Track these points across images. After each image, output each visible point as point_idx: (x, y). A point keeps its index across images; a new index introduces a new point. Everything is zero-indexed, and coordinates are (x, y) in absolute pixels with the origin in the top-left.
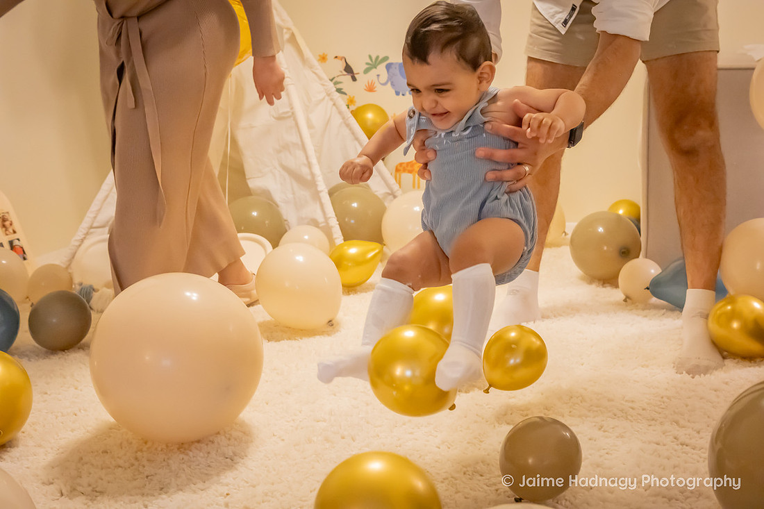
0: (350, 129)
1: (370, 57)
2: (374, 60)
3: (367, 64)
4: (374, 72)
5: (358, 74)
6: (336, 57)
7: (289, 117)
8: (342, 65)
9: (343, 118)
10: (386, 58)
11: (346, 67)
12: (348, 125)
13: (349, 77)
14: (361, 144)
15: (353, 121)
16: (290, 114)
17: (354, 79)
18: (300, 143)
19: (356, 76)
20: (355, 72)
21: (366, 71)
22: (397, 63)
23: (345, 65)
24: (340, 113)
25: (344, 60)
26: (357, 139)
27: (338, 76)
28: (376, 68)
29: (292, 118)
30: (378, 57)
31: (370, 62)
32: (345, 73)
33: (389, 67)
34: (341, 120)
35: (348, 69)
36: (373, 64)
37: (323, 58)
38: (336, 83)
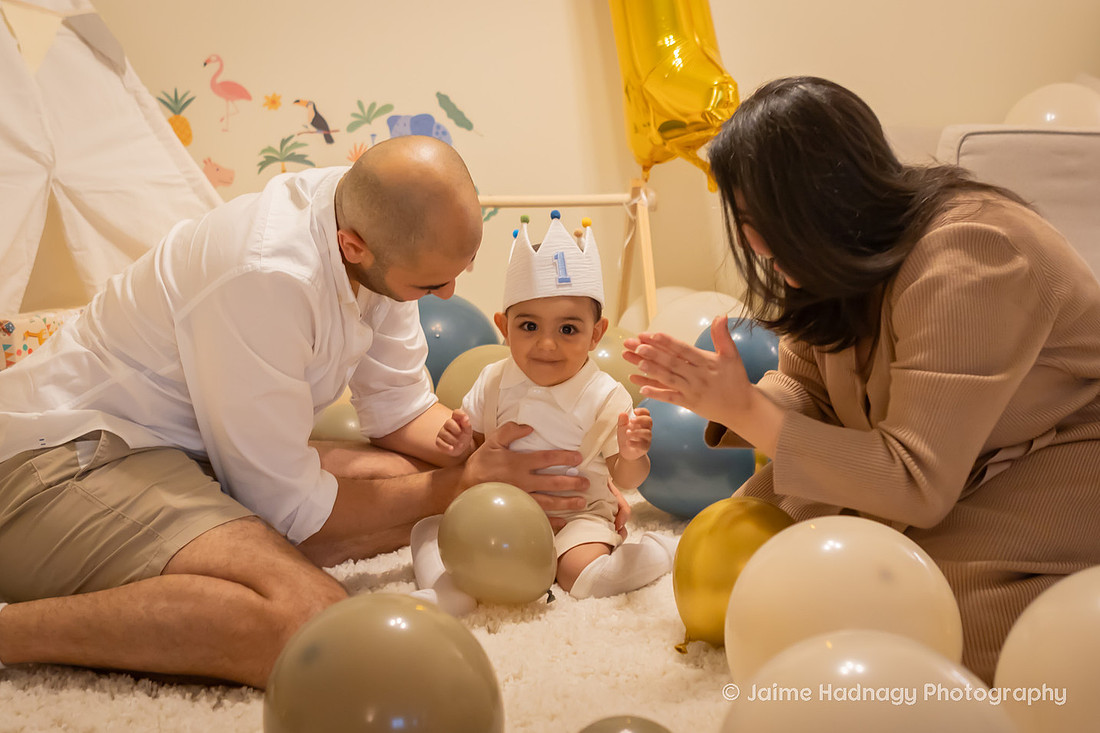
1: (360, 104)
2: (366, 110)
3: (354, 115)
4: (364, 131)
5: (337, 131)
6: (298, 101)
8: (307, 115)
10: (388, 108)
11: (314, 119)
13: (320, 136)
17: (329, 139)
19: (333, 135)
20: (331, 127)
21: (352, 128)
22: (406, 117)
23: (313, 115)
25: (311, 107)
27: (300, 134)
28: (370, 123)
30: (373, 105)
31: (359, 112)
32: (313, 129)
33: (392, 122)
35: (319, 123)
36: (364, 116)
37: (273, 102)
38: (296, 145)
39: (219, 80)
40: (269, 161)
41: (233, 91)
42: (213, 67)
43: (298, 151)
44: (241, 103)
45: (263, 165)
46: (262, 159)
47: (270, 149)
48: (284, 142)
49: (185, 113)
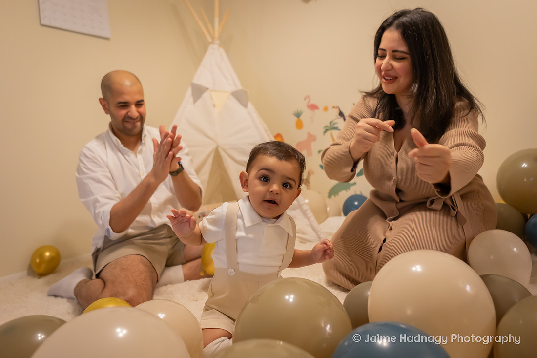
6: (334, 107)
8: (336, 112)
13: (342, 119)
17: (345, 119)
23: (339, 112)
25: (338, 109)
27: (336, 119)
32: (339, 116)
35: (341, 114)
37: (326, 109)
38: (335, 124)
39: (310, 104)
40: (326, 131)
41: (313, 107)
42: (307, 100)
43: (335, 126)
44: (316, 111)
45: (325, 132)
46: (324, 130)
47: (326, 126)
48: (331, 123)
49: (302, 117)
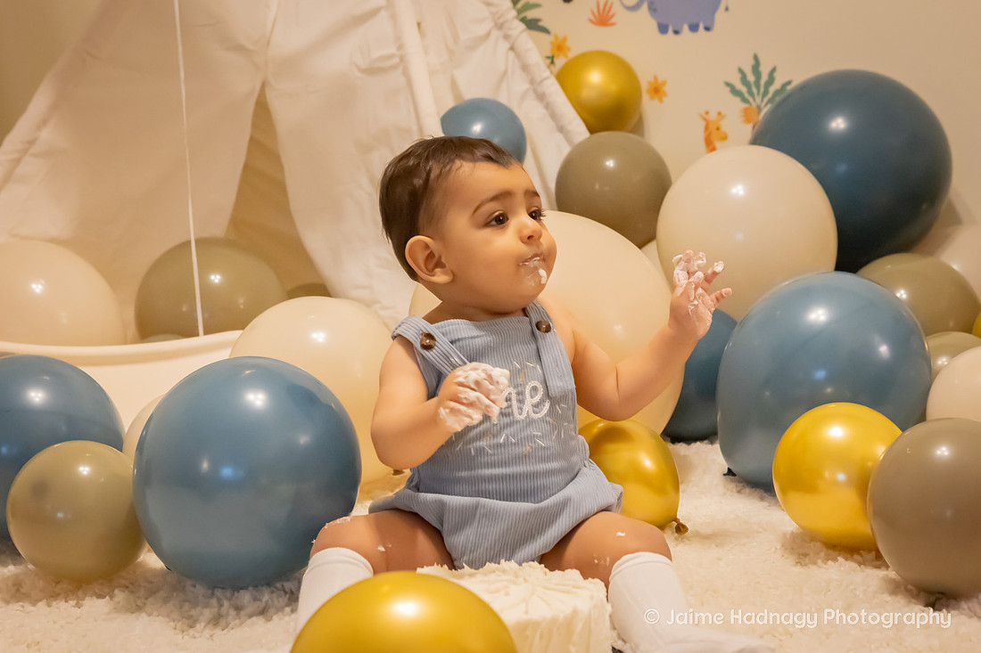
0: (547, 106)
7: (394, 67)
9: (532, 82)
12: (541, 97)
14: (569, 140)
15: (553, 88)
16: (396, 60)
18: (415, 128)
24: (525, 68)
26: (561, 129)
29: (400, 71)
34: (526, 86)
38: (528, 6)
